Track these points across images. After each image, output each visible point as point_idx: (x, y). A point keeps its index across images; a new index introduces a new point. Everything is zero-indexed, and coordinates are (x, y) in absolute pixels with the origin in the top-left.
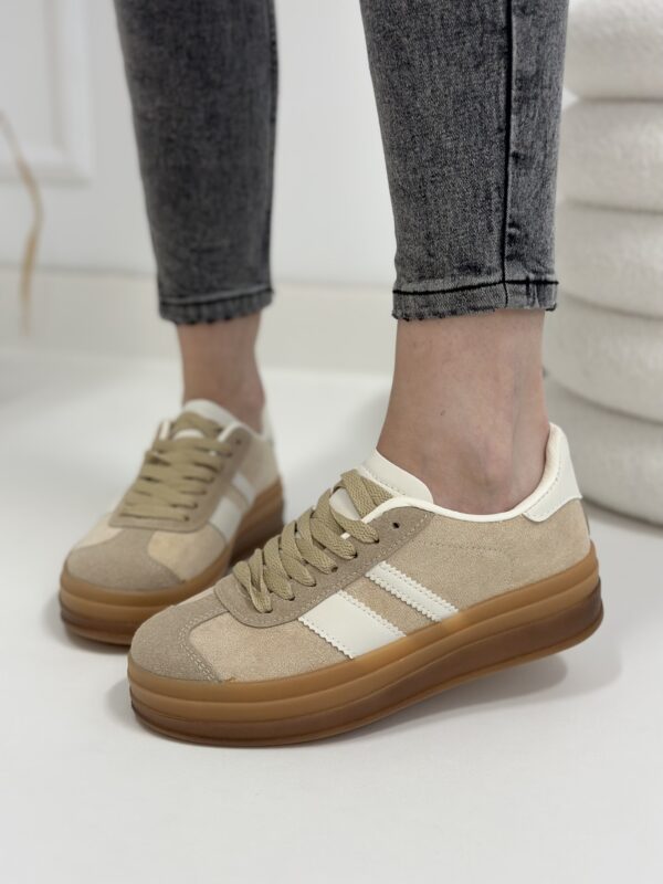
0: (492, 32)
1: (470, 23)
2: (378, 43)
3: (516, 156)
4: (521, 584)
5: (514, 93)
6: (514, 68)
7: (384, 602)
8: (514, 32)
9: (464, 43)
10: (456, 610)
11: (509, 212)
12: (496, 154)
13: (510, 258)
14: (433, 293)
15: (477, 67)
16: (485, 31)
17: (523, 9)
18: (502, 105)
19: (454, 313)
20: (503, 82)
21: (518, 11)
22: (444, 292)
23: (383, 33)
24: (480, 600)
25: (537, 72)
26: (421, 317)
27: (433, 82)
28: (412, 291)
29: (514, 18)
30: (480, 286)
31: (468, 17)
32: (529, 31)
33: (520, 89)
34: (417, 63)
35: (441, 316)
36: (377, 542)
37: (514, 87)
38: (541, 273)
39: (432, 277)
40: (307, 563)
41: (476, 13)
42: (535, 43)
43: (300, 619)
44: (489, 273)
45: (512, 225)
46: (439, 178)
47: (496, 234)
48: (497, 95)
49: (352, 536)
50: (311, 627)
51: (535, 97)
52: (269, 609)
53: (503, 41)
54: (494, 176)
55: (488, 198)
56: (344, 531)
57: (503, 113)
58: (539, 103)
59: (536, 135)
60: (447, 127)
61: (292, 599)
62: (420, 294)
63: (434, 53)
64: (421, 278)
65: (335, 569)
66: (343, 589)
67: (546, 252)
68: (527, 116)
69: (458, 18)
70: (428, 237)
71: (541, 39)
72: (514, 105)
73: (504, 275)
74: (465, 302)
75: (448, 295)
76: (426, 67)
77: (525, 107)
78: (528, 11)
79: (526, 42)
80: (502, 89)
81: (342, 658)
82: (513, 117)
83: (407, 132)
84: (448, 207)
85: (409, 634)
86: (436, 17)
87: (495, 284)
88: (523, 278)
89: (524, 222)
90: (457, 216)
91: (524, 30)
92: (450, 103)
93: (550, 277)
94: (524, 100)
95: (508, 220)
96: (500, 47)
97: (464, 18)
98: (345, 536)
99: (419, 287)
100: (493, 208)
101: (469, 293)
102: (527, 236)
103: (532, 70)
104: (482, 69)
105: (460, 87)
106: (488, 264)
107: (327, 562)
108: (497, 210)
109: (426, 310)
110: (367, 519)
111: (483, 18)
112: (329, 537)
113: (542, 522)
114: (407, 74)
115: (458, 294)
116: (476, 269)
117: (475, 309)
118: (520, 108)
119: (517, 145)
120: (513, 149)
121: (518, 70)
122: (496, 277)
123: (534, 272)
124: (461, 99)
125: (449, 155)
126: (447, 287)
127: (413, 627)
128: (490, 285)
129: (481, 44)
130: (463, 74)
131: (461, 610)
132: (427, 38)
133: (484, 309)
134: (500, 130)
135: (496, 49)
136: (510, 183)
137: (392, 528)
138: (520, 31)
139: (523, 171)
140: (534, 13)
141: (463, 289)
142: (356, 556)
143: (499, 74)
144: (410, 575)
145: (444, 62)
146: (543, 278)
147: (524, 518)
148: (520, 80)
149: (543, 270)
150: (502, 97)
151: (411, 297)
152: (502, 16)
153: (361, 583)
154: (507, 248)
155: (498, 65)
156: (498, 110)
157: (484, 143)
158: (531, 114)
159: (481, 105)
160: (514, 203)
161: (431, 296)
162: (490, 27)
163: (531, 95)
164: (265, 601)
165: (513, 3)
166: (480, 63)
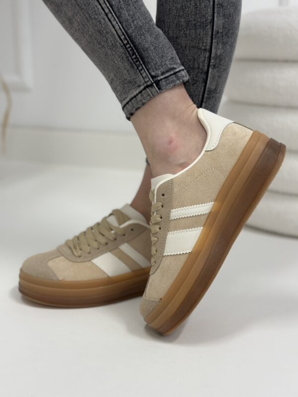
0: (201, 73)
5: (205, 96)
8: (209, 74)
15: (193, 85)
16: (198, 72)
17: (214, 66)
18: (200, 99)
20: (202, 91)
21: (212, 67)
25: (216, 88)
29: (210, 69)
32: (215, 74)
33: (208, 94)
36: (124, 235)
37: (206, 93)
40: (96, 241)
41: (196, 65)
42: (216, 77)
43: (92, 261)
48: (199, 95)
49: (115, 232)
50: (96, 264)
51: (213, 97)
52: (80, 255)
53: (205, 77)
56: (112, 230)
58: (214, 99)
65: (107, 244)
68: (209, 104)
69: (189, 66)
71: (219, 77)
72: (205, 100)
77: (208, 101)
78: (216, 66)
79: (213, 77)
80: (201, 94)
81: (106, 276)
85: (132, 271)
91: (213, 73)
94: (209, 98)
96: (203, 79)
97: (191, 66)
98: (113, 232)
103: (213, 88)
110: (122, 226)
111: (198, 68)
112: (106, 233)
118: (207, 101)
121: (209, 88)
129: (196, 77)
135: (202, 79)
137: (131, 230)
138: (211, 74)
140: (218, 67)
142: (116, 240)
143: (201, 88)
150: (201, 97)
152: (206, 68)
153: (116, 250)
155: (201, 85)
156: (198, 101)
158: (210, 103)
162: (201, 71)
163: (211, 96)
164: (79, 253)
165: (211, 64)
166: (194, 83)
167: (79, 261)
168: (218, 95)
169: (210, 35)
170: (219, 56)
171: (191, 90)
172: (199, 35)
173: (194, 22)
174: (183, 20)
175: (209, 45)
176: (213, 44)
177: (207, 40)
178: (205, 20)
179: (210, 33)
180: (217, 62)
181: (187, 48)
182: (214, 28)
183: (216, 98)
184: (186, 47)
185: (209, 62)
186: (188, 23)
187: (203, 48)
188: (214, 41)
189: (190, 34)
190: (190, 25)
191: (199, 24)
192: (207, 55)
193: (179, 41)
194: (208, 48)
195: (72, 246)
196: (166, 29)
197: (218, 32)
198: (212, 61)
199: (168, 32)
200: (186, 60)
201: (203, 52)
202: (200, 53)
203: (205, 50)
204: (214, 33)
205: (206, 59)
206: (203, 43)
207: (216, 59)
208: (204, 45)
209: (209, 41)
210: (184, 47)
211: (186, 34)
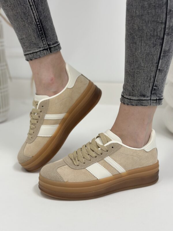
0: (159, 39)
1: (153, 36)
2: (128, 35)
3: (159, 70)
4: (141, 167)
5: (162, 54)
6: (163, 48)
7: (108, 166)
8: (165, 39)
9: (151, 41)
10: (125, 171)
11: (155, 83)
12: (154, 69)
13: (153, 94)
14: (132, 100)
15: (153, 47)
16: (157, 38)
17: (168, 34)
18: (158, 57)
19: (137, 105)
20: (159, 51)
21: (167, 34)
22: (135, 100)
23: (130, 33)
24: (131, 169)
25: (169, 49)
26: (128, 104)
27: (141, 49)
28: (127, 98)
29: (165, 36)
30: (144, 100)
31: (153, 34)
32: (169, 39)
33: (163, 53)
34: (138, 43)
35: (133, 105)
36: (107, 151)
37: (162, 53)
38: (160, 97)
39: (133, 96)
40: (89, 155)
41: (155, 33)
42: (170, 42)
43: (86, 168)
44: (147, 97)
45: (155, 86)
46: (139, 73)
47: (151, 88)
48: (157, 54)
49: (101, 149)
50: (89, 171)
51: (167, 55)
52: (78, 165)
53: (161, 41)
54: (153, 74)
55: (150, 79)
56: (99, 148)
57: (158, 59)
58: (168, 57)
59: (166, 65)
60: (143, 61)
61: (84, 163)
62: (129, 99)
63: (143, 42)
64: (130, 95)
65: (96, 157)
66: (98, 162)
67: (162, 92)
68: (164, 60)
69: (151, 34)
70: (133, 86)
72: (161, 57)
73: (151, 98)
74: (140, 103)
75: (136, 101)
76: (140, 45)
77: (164, 58)
78: (169, 34)
79: (167, 42)
81: (96, 179)
82: (160, 60)
83: (132, 60)
84: (140, 80)
85: (113, 175)
86: (145, 33)
87: (148, 100)
88: (155, 99)
89: (158, 85)
90: (141, 82)
91: (167, 39)
92: (145, 55)
93: (162, 98)
94: (164, 56)
95: (154, 85)
96: (160, 43)
97: (152, 34)
98: (99, 149)
99: (129, 97)
100: (151, 82)
101: (141, 101)
102: (158, 89)
103: (167, 49)
104: (155, 48)
105: (148, 51)
106: (147, 95)
107: (94, 154)
108: (152, 82)
109: (129, 103)
110: (105, 145)
111: (157, 35)
112: (95, 149)
113: (148, 152)
114: (134, 45)
115: (139, 101)
116: (144, 96)
117: (142, 105)
118: (163, 58)
119: (160, 67)
120: (159, 68)
121: (164, 49)
122: (149, 98)
123: (159, 97)
124: (148, 54)
125: (142, 68)
126: (136, 99)
127: (114, 174)
128: (147, 100)
129: (155, 41)
130: (150, 48)
131: (126, 171)
132: (142, 38)
133: (144, 106)
134: (156, 63)
135: (159, 43)
136: (157, 76)
137: (111, 148)
138: (166, 39)
139: (161, 73)
140: (171, 35)
141: (140, 100)
142: (102, 154)
143: (159, 49)
144: (115, 160)
145: (145, 45)
146: (160, 98)
147: (144, 150)
148: (164, 51)
149: (161, 96)
150: (158, 55)
151: (126, 99)
152: (162, 35)
153: (102, 161)
154: (153, 92)
155: (159, 48)
156: (157, 58)
157: (152, 66)
158: (165, 60)
159: (153, 56)
160: (157, 81)
161: (131, 100)
162: (158, 38)
163: (166, 55)
164: (77, 163)
165: (166, 32)
166: (154, 46)
167: (78, 168)
168: (170, 54)
169: (165, 13)
170: (172, 27)
171: (152, 51)
172: (158, 13)
173: (154, 4)
174: (146, 3)
175: (164, 19)
176: (167, 19)
177: (163, 16)
178: (161, 2)
179: (165, 11)
180: (170, 31)
181: (150, 22)
182: (168, 7)
183: (169, 56)
184: (148, 22)
185: (165, 31)
186: (150, 5)
187: (160, 21)
188: (168, 16)
189: (151, 13)
190: (151, 6)
191: (157, 5)
192: (163, 26)
193: (143, 17)
194: (164, 21)
195: (73, 159)
196: (134, 10)
197: (170, 11)
198: (167, 30)
199: (135, 12)
200: (149, 31)
201: (160, 25)
202: (158, 25)
203: (162, 23)
204: (168, 11)
205: (163, 29)
206: (160, 18)
207: (169, 29)
208: (161, 19)
209: (164, 17)
210: (147, 22)
211: (148, 13)
